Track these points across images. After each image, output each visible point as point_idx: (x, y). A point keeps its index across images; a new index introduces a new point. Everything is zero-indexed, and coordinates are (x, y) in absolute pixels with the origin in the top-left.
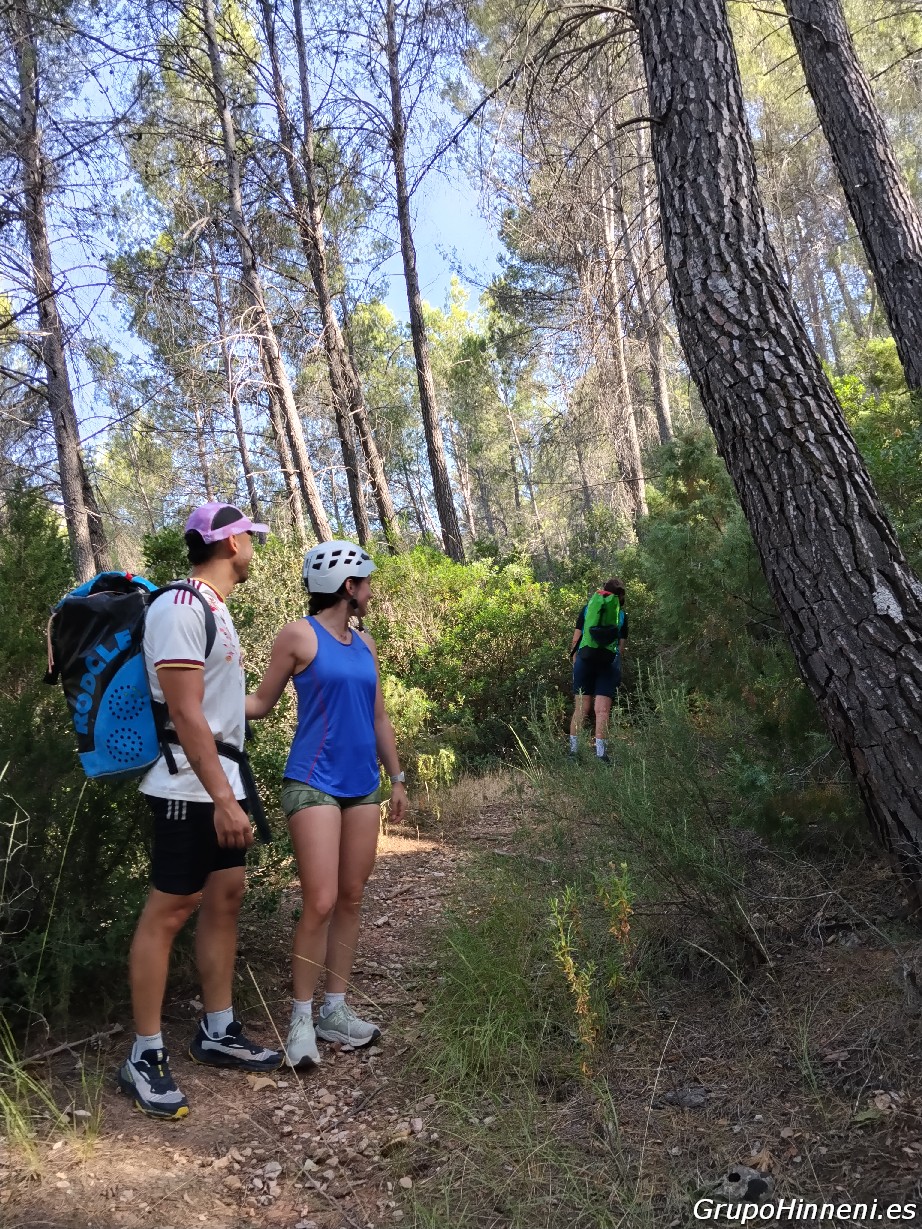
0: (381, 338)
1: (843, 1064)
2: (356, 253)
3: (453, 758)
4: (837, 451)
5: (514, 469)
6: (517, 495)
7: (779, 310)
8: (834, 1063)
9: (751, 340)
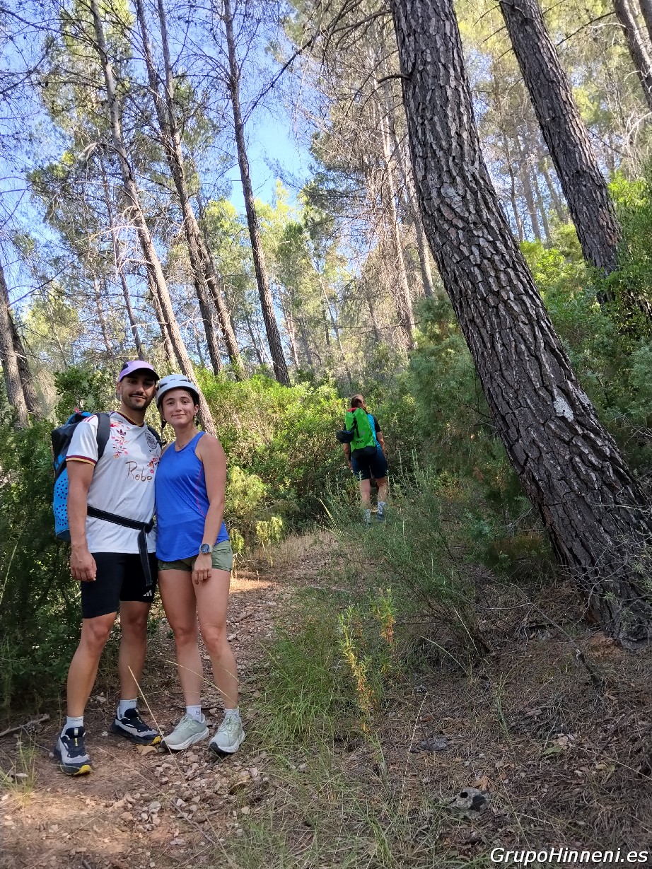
0: (227, 226)
1: (538, 717)
2: (207, 165)
3: (281, 523)
4: (529, 306)
5: (325, 318)
6: (327, 336)
7: (489, 209)
8: (531, 718)
9: (471, 231)
